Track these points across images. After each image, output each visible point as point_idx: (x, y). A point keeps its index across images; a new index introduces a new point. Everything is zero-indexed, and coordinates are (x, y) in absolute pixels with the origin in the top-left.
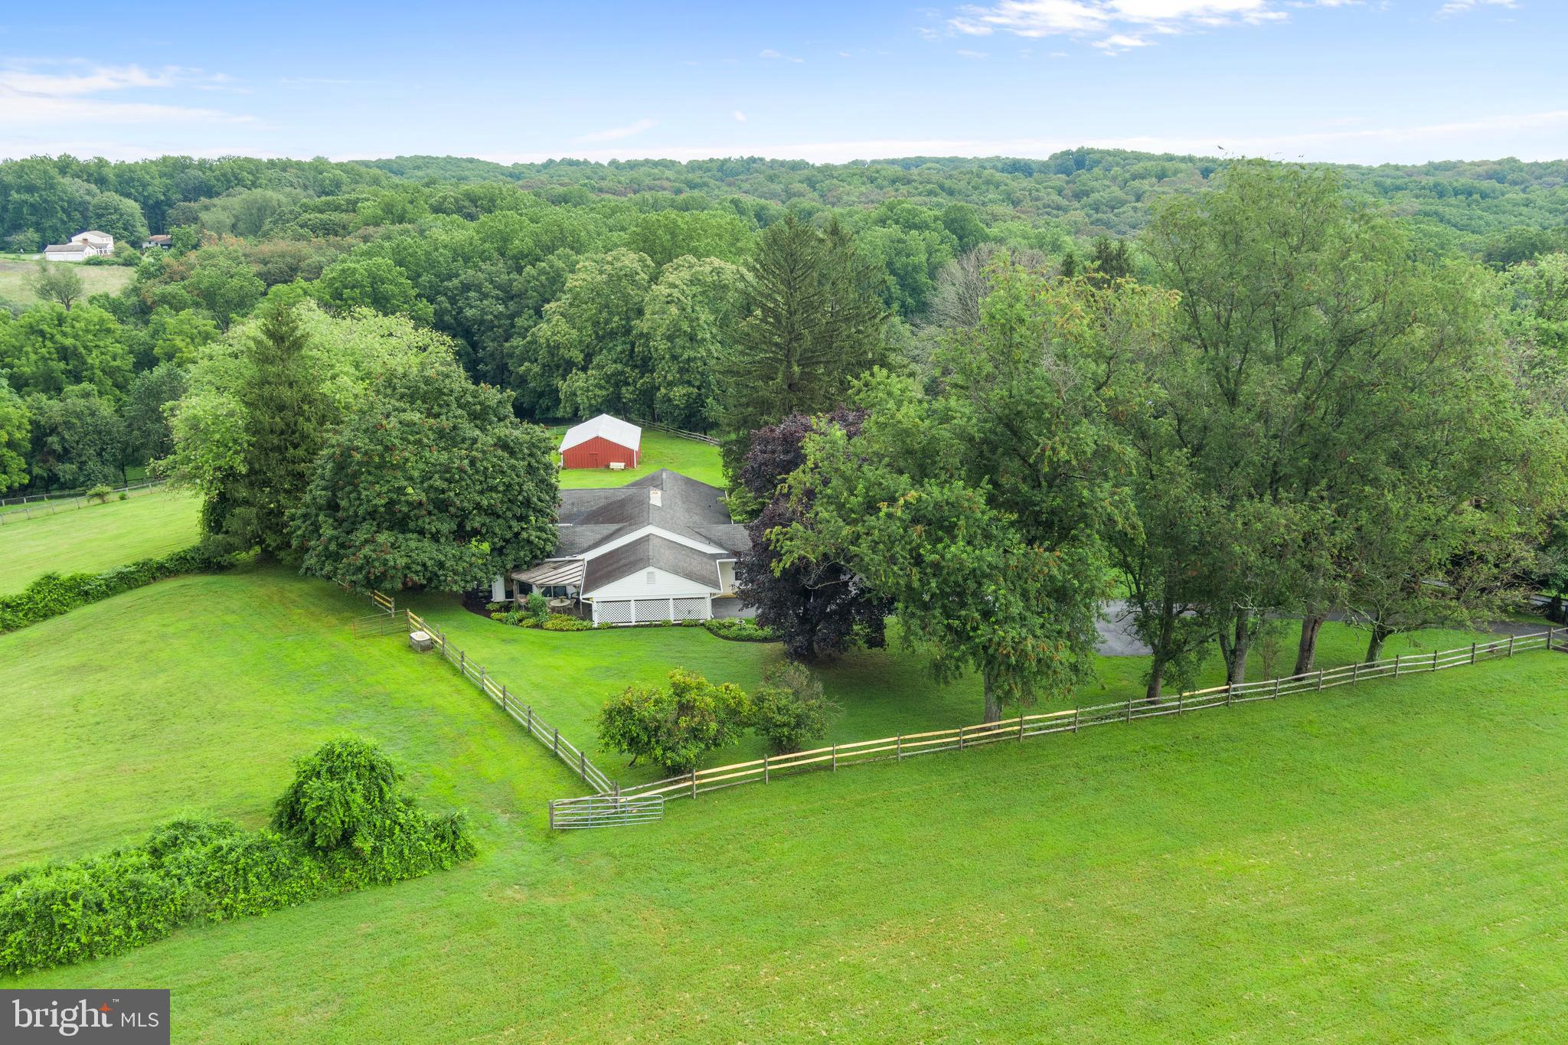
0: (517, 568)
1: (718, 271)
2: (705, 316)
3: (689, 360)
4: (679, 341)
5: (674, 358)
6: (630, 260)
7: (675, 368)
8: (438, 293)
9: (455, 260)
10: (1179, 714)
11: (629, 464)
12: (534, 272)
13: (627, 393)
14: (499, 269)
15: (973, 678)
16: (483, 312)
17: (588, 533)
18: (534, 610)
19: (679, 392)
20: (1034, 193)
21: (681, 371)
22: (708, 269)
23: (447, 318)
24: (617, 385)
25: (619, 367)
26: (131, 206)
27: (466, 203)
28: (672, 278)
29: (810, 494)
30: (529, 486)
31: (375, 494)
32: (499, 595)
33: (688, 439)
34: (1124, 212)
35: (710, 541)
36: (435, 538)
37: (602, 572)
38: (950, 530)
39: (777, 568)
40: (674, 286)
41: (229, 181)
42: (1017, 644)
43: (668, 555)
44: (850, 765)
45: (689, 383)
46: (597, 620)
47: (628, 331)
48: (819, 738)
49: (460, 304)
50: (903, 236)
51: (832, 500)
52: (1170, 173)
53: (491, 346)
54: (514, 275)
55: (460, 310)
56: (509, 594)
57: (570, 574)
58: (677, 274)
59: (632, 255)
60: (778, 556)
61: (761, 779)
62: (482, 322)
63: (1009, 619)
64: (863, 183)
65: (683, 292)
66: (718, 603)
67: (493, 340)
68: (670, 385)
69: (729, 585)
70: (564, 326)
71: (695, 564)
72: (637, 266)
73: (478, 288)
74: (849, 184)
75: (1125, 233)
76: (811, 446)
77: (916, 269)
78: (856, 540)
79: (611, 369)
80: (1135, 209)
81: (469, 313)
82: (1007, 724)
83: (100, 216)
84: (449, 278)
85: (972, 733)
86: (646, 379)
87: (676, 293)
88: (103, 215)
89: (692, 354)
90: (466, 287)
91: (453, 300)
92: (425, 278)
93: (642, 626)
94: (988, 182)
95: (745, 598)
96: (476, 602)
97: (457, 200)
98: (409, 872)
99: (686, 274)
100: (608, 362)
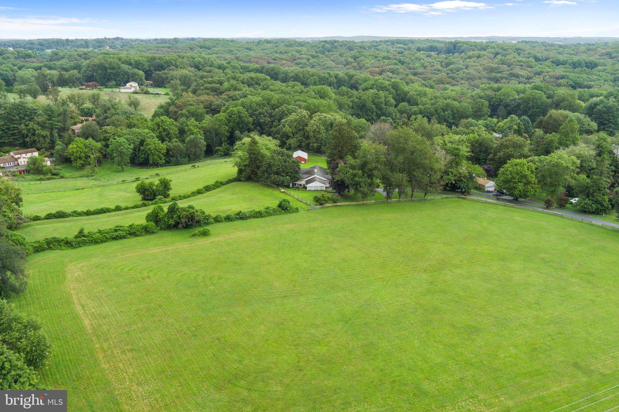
0: (295, 181)
1: (325, 117)
2: (322, 128)
3: (318, 138)
4: (316, 133)
5: (315, 137)
6: (305, 113)
7: (315, 139)
8: (253, 115)
9: (257, 106)
10: (391, 203)
11: (305, 162)
12: (278, 111)
13: (303, 144)
14: (268, 108)
15: (359, 195)
16: (265, 121)
17: (305, 176)
18: (298, 188)
19: (315, 145)
20: (432, 64)
21: (316, 140)
22: (323, 117)
23: (255, 122)
24: (301, 142)
25: (301, 138)
26: (141, 73)
27: (250, 80)
28: (314, 119)
29: (339, 171)
30: (297, 168)
31: (274, 169)
32: (291, 186)
33: (317, 156)
34: (460, 73)
35: (325, 178)
36: (283, 176)
37: (308, 182)
38: (356, 176)
39: (335, 181)
40: (315, 121)
41: (168, 63)
42: (363, 190)
43: (318, 180)
44: (343, 206)
45: (318, 143)
46: (308, 189)
47: (303, 129)
48: (339, 202)
49: (259, 118)
50: (378, 92)
51: (342, 172)
52: (481, 55)
53: (267, 129)
54: (272, 111)
55: (259, 119)
56: (293, 185)
57: (303, 182)
58: (316, 117)
59: (305, 112)
60: (335, 179)
61: (332, 206)
62: (264, 123)
63: (363, 187)
64: (373, 59)
65: (317, 122)
66: (326, 188)
67: (267, 128)
68: (313, 143)
69: (328, 185)
70: (288, 128)
71: (323, 181)
72: (306, 114)
73: (263, 114)
74: (368, 59)
75: (458, 82)
76: (339, 165)
77: (381, 103)
78: (344, 177)
79: (299, 138)
80: (464, 72)
81: (262, 121)
82: (365, 202)
83: (133, 77)
84: (256, 111)
85: (360, 203)
86: (308, 141)
87: (316, 122)
88: (134, 76)
89: (319, 136)
90: (260, 114)
91: (257, 117)
92: (250, 111)
93: (314, 190)
94: (417, 59)
95: (330, 187)
96: (288, 187)
97: (247, 79)
98: (293, 212)
99: (318, 118)
100: (299, 136)
